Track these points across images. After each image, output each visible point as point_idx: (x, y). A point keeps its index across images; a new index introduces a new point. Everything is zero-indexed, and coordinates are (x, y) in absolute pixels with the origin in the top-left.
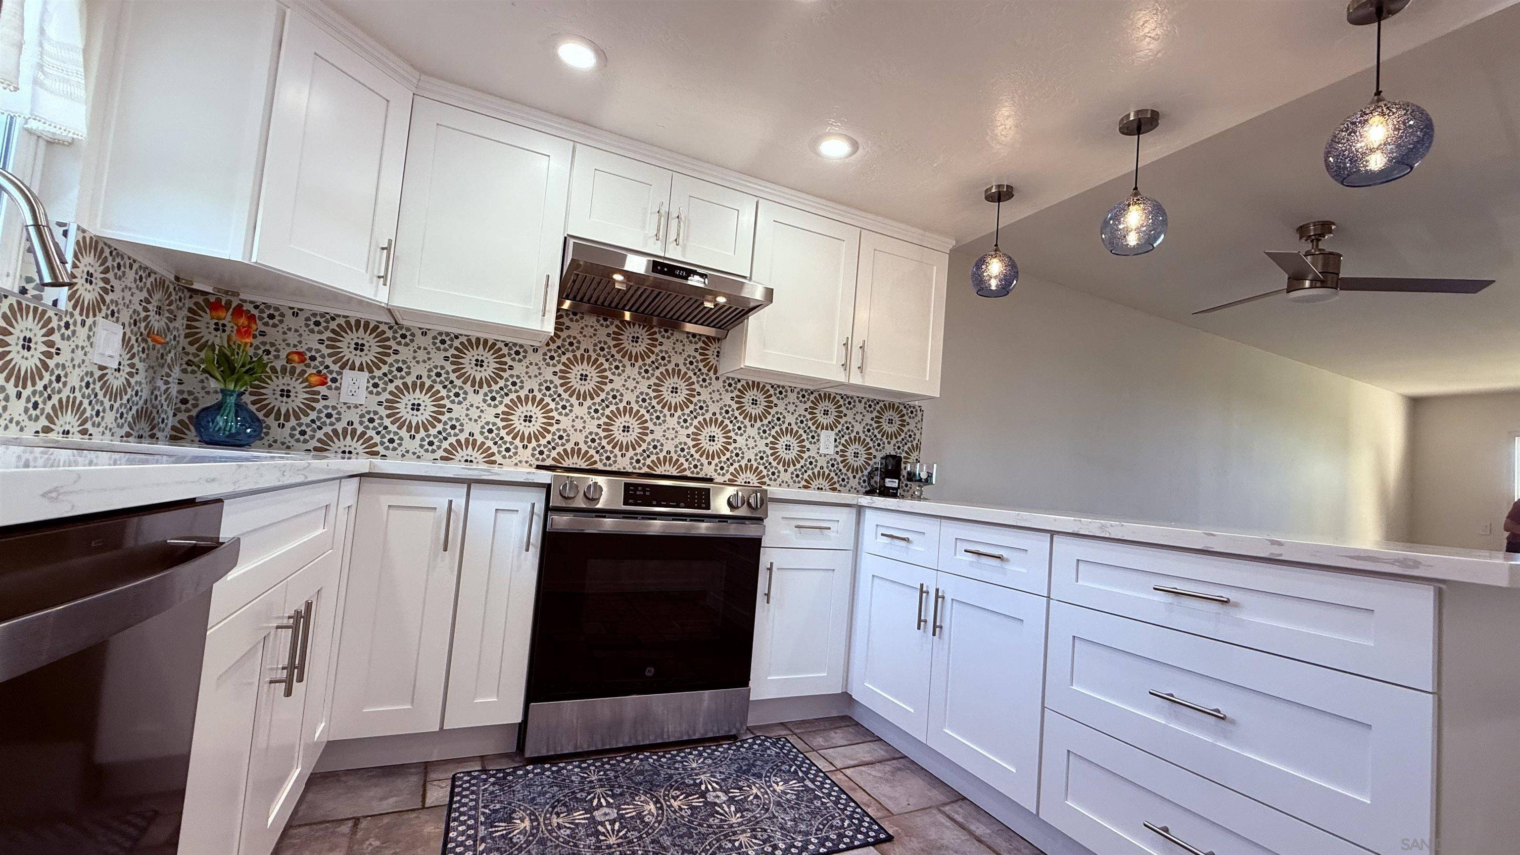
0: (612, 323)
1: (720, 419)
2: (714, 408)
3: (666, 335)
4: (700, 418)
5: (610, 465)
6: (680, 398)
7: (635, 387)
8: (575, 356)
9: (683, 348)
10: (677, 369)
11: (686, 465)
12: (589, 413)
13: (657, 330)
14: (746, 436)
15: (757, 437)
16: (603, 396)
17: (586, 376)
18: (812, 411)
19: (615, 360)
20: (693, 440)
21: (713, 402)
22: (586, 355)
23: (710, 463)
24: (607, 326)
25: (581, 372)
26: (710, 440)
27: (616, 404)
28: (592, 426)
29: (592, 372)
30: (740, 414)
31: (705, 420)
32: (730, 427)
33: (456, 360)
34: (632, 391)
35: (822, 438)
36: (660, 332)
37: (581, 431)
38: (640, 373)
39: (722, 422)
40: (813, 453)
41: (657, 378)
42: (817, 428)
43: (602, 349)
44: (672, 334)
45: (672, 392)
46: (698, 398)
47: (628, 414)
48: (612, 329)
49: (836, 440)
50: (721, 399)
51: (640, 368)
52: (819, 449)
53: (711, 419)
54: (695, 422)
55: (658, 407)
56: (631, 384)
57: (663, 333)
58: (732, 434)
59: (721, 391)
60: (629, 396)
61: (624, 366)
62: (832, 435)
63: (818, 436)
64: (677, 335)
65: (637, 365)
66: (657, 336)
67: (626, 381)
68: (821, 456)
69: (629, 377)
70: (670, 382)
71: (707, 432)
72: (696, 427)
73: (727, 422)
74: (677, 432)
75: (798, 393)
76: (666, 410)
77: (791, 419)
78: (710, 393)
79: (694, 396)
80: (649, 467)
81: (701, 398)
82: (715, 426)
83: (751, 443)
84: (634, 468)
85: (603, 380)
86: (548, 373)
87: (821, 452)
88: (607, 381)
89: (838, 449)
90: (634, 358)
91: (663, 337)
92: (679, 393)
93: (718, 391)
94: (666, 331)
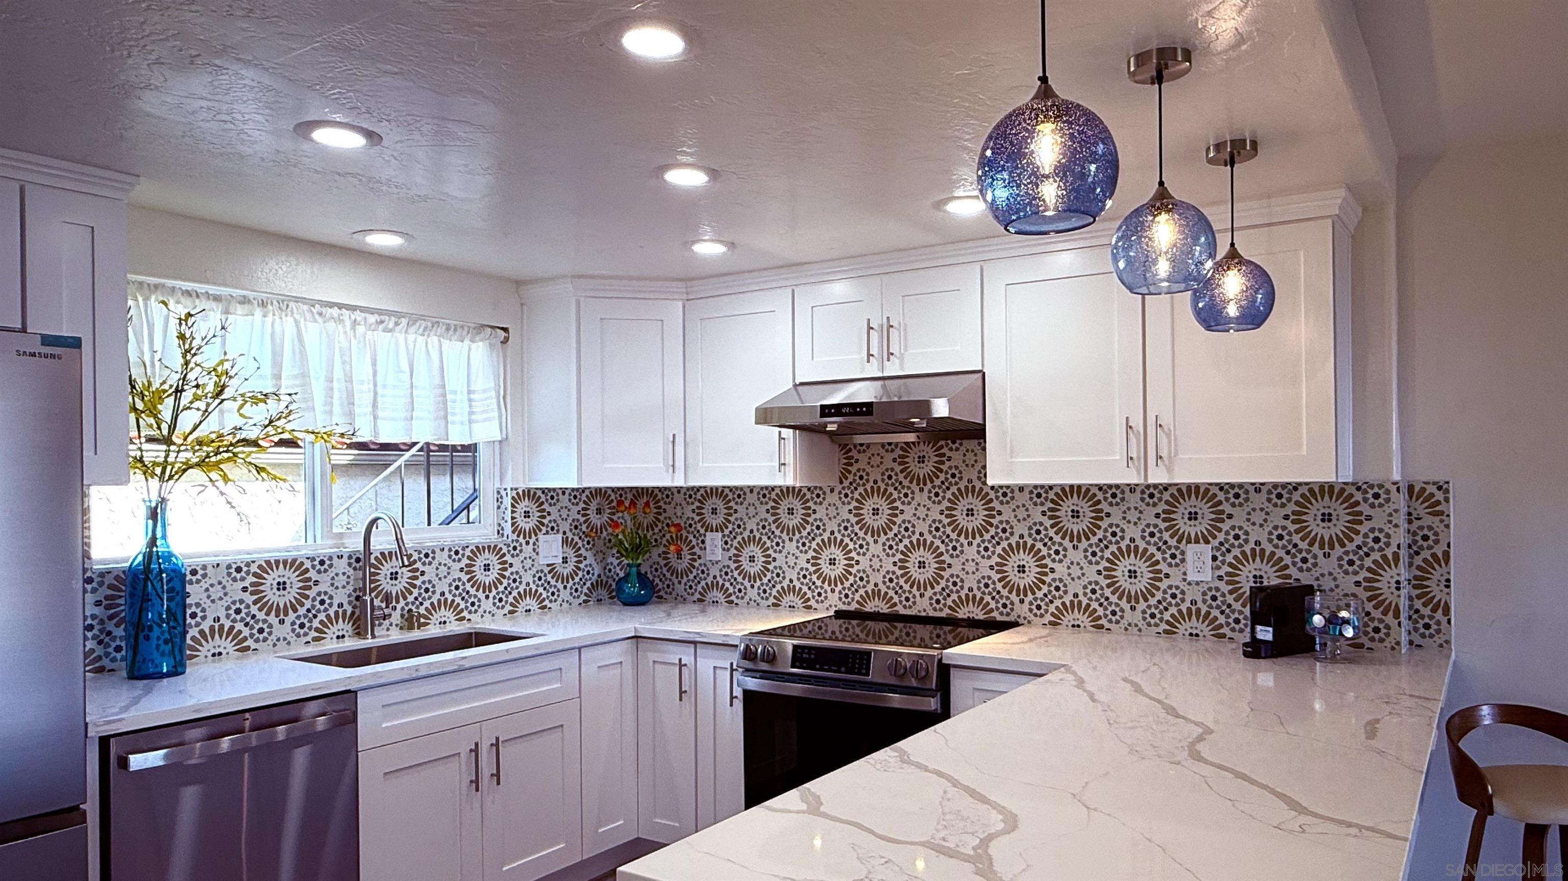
0: (896, 447)
1: (1030, 542)
2: (1021, 529)
4: (1004, 544)
6: (978, 521)
7: (927, 515)
10: (970, 485)
11: (993, 605)
13: (942, 443)
14: (1066, 562)
15: (1083, 563)
16: (895, 529)
18: (1168, 516)
19: (903, 487)
20: (998, 572)
21: (1019, 521)
22: (876, 486)
23: (1022, 601)
24: (892, 451)
25: (873, 506)
26: (1019, 572)
27: (909, 537)
28: (888, 564)
29: (882, 504)
30: (1057, 533)
31: (1010, 545)
32: (1044, 551)
33: (774, 512)
34: (924, 519)
35: (1189, 556)
37: (878, 570)
38: (930, 498)
39: (1033, 546)
40: (1175, 580)
42: (1179, 541)
43: (890, 478)
46: (998, 518)
47: (921, 547)
48: (898, 452)
49: (1214, 558)
50: (1029, 516)
51: (930, 492)
52: (1185, 574)
53: (1018, 543)
54: (999, 550)
55: (954, 536)
56: (921, 512)
58: (1047, 561)
59: (1027, 506)
60: (922, 527)
61: (913, 493)
62: (1206, 551)
63: (1183, 553)
65: (926, 489)
66: (945, 450)
67: (916, 509)
68: (1189, 584)
69: (919, 505)
70: (963, 505)
71: (1014, 561)
72: (1000, 556)
73: (1039, 545)
74: (977, 564)
75: (1143, 492)
76: (962, 539)
77: (1132, 532)
78: (1014, 510)
79: (993, 517)
80: (950, 608)
81: (1003, 518)
82: (1024, 553)
83: (1075, 571)
84: (935, 609)
85: (895, 512)
86: (844, 512)
87: (1189, 579)
88: (898, 512)
89: (1222, 572)
90: (921, 482)
91: (951, 449)
92: (976, 516)
93: (1024, 506)
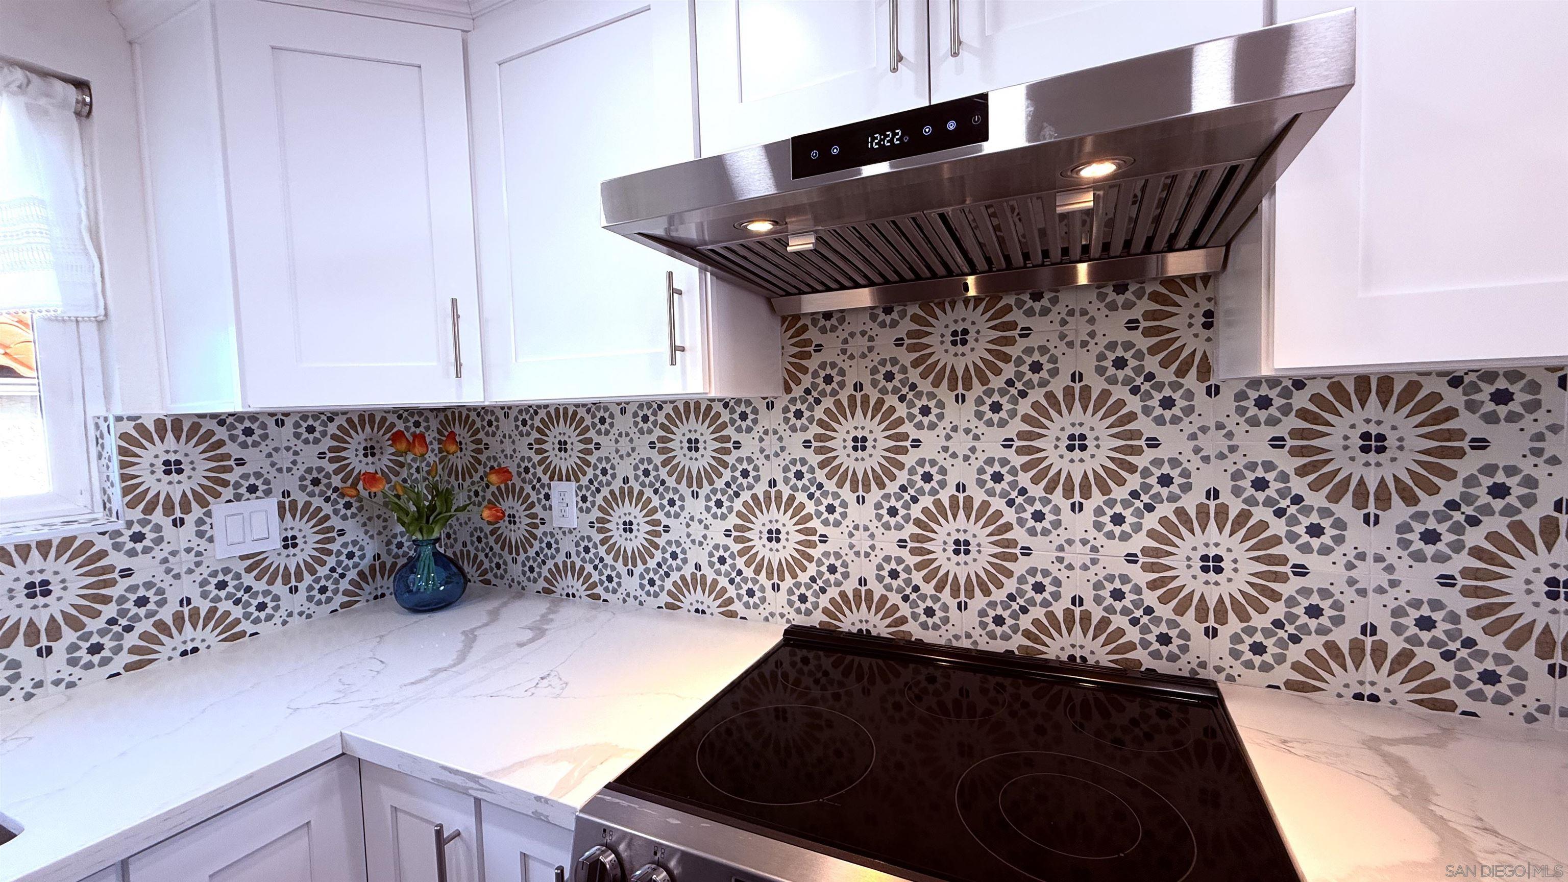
0: (903, 315)
1: (1235, 506)
2: (1210, 477)
3: (1037, 306)
4: (1164, 509)
5: (936, 627)
7: (973, 450)
8: (838, 403)
9: (1090, 328)
10: (1078, 386)
11: (1133, 637)
12: (879, 517)
13: (1011, 300)
14: (1344, 552)
16: (902, 477)
17: (864, 439)
19: (919, 395)
20: (1148, 568)
22: (858, 396)
23: (1211, 632)
24: (894, 324)
25: (853, 433)
26: (1206, 569)
27: (934, 492)
28: (887, 544)
29: (874, 429)
30: (1315, 487)
31: (1181, 512)
32: (1279, 527)
33: (663, 445)
34: (966, 458)
36: (1020, 304)
37: (867, 555)
38: (979, 415)
39: (1246, 515)
41: (1026, 419)
43: (889, 377)
44: (1054, 301)
45: (1071, 448)
46: (1150, 454)
47: (961, 513)
48: (907, 325)
50: (1234, 448)
51: (980, 402)
53: (1203, 509)
54: (1152, 521)
55: (1036, 491)
56: (961, 444)
57: (1030, 303)
58: (1286, 550)
59: (1232, 427)
60: (958, 473)
61: (941, 405)
64: (1067, 299)
65: (971, 396)
66: (1016, 316)
67: (948, 437)
69: (955, 429)
71: (1191, 546)
72: (1153, 534)
73: (1262, 513)
74: (1096, 549)
76: (1057, 497)
78: (1194, 437)
80: (1028, 635)
81: (1163, 453)
82: (1221, 529)
84: (992, 635)
85: (900, 444)
86: (795, 446)
88: (908, 444)
90: (960, 382)
91: (1030, 313)
94: (1037, 297)
